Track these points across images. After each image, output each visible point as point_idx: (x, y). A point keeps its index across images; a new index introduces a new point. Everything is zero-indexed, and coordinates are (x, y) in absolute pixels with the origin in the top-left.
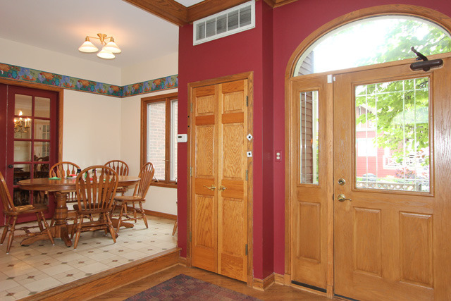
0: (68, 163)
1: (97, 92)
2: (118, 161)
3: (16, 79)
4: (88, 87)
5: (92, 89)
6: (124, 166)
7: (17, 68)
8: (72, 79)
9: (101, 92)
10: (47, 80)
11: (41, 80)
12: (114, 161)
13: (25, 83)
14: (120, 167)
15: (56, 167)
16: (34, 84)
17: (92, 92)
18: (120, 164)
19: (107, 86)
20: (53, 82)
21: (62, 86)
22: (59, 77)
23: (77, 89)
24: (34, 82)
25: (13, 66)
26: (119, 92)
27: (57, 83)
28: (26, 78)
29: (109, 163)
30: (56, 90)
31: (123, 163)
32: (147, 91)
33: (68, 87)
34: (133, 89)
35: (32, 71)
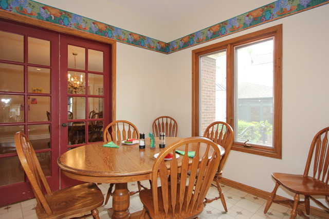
0: (124, 122)
1: (146, 46)
2: (167, 117)
3: (69, 27)
4: (138, 41)
5: (143, 44)
6: (173, 122)
7: (68, 15)
8: (124, 32)
9: (150, 48)
10: (100, 31)
11: (94, 30)
12: (162, 117)
13: (77, 32)
14: (169, 123)
15: (111, 126)
16: (86, 34)
17: (143, 47)
18: (169, 120)
19: (156, 42)
20: (106, 34)
21: (115, 38)
22: (111, 28)
23: (129, 43)
24: (86, 32)
25: (65, 12)
26: (166, 49)
27: (110, 35)
28: (79, 27)
29: (158, 119)
30: (109, 42)
31: (172, 119)
32: (199, 42)
33: (120, 40)
34: (181, 44)
35: (85, 20)
